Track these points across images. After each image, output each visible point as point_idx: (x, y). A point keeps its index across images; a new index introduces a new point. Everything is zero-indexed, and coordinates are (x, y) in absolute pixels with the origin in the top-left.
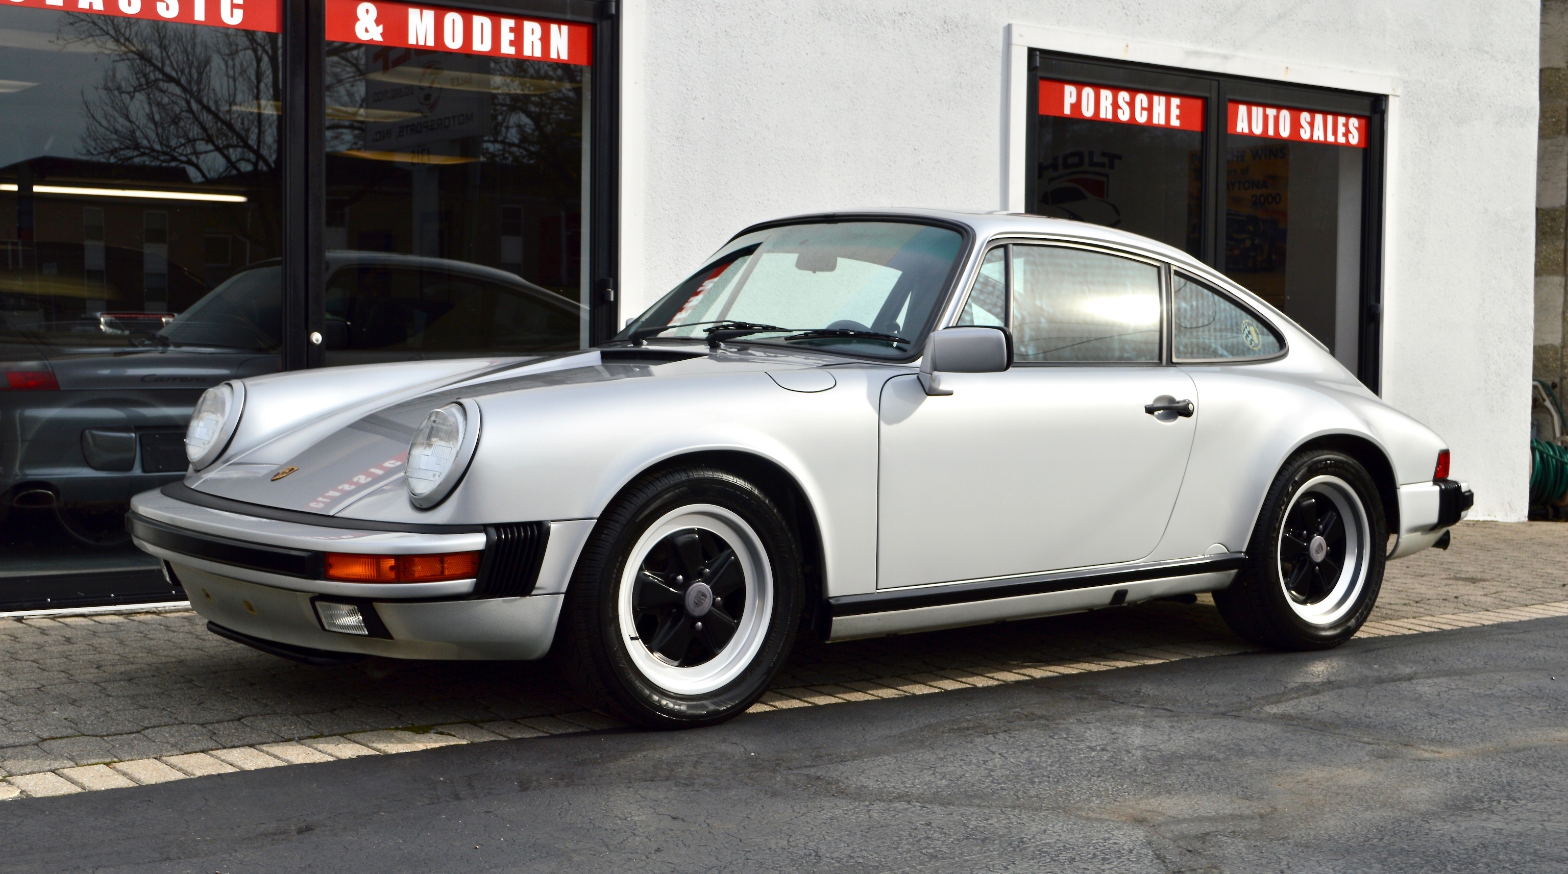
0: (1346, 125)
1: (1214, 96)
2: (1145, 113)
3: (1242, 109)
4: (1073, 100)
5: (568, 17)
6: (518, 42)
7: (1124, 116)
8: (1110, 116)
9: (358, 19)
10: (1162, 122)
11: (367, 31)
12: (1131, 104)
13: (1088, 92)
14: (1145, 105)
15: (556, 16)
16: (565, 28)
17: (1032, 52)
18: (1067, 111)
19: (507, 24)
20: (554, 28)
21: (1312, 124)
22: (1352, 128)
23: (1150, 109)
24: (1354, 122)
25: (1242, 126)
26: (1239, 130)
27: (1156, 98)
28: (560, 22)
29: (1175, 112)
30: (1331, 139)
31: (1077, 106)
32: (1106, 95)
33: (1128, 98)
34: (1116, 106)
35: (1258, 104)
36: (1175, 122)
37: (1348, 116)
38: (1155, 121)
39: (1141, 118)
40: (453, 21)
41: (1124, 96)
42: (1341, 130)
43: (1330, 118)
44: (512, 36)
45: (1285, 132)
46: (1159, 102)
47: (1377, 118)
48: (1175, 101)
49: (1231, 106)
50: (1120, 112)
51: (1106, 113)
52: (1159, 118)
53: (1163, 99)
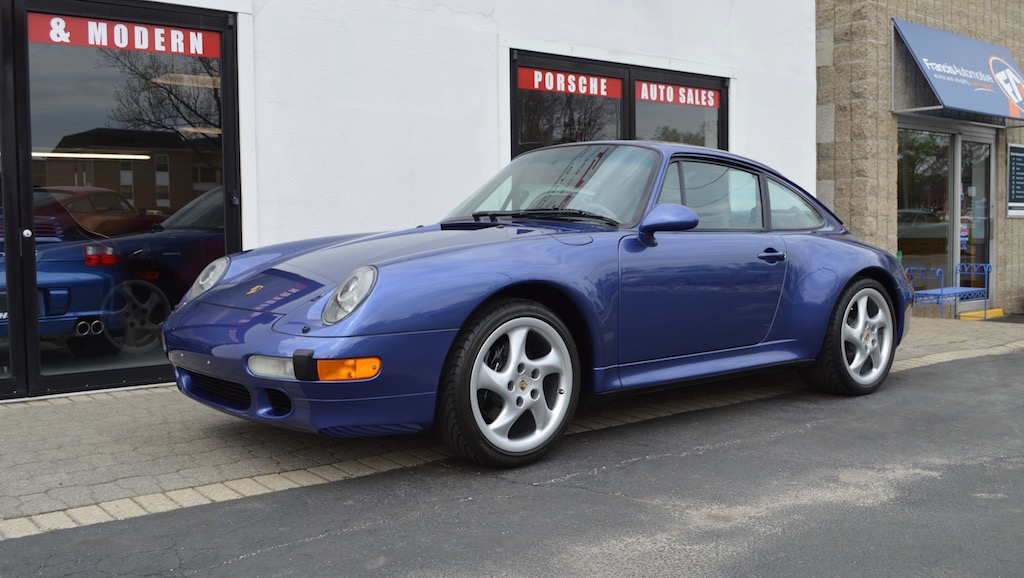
0: (706, 95)
1: (627, 77)
2: (585, 88)
3: (644, 86)
4: (540, 80)
5: (201, 27)
6: (167, 43)
7: (572, 89)
8: (563, 89)
9: (52, 29)
10: (596, 93)
11: (58, 36)
12: (576, 83)
13: (549, 76)
14: (585, 83)
15: (193, 26)
16: (200, 35)
17: (512, 50)
18: (536, 86)
19: (159, 32)
20: (192, 34)
21: (686, 94)
22: (710, 97)
23: (588, 85)
24: (711, 93)
25: (644, 95)
26: (643, 97)
27: (591, 79)
28: (197, 30)
29: (603, 87)
30: (698, 103)
31: (542, 83)
32: (561, 77)
33: (574, 79)
34: (567, 83)
35: (654, 82)
36: (604, 93)
37: (707, 89)
38: (591, 92)
39: (583, 90)
40: (121, 30)
41: (571, 78)
42: (704, 98)
43: (697, 91)
44: (163, 39)
45: (670, 98)
46: (594, 82)
47: (724, 91)
48: (603, 81)
49: (637, 83)
50: (569, 87)
51: (561, 87)
52: (594, 90)
53: (596, 80)
